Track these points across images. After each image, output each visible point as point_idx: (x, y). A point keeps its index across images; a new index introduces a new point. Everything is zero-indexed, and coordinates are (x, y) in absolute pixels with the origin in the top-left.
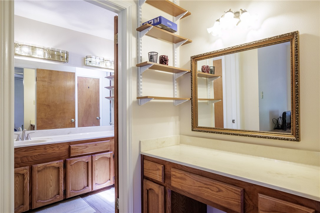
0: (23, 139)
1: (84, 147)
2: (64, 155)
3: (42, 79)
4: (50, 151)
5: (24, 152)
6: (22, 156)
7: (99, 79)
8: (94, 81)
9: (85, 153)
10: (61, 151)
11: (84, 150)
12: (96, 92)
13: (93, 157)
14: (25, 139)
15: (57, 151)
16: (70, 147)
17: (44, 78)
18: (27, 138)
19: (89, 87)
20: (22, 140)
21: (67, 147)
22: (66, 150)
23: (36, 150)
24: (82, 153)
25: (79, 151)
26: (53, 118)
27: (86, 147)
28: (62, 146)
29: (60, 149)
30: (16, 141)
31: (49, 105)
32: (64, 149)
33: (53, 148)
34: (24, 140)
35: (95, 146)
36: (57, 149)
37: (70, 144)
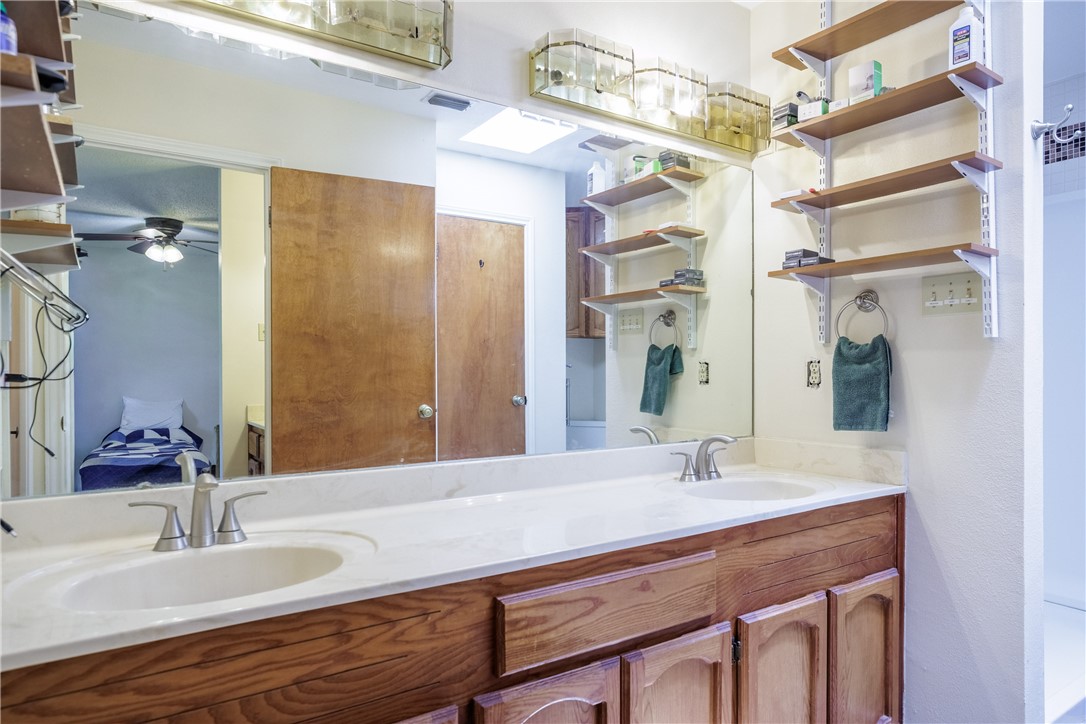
0: (195, 540)
1: (579, 608)
2: (464, 666)
3: (295, 216)
4: (374, 646)
5: (197, 671)
6: (181, 703)
7: (522, 226)
8: (501, 234)
9: (588, 642)
10: (440, 644)
11: (579, 623)
12: (509, 286)
13: (633, 667)
14: (208, 540)
15: (419, 641)
16: (497, 609)
17: (302, 209)
18: (223, 533)
19: (481, 262)
20: (191, 544)
21: (480, 607)
22: (473, 633)
23: (279, 644)
24: (570, 644)
25: (552, 635)
26: (340, 401)
27: (591, 605)
28: (448, 607)
29: (440, 626)
30: (157, 548)
31: (323, 340)
32: (463, 626)
33: (390, 621)
34: (201, 545)
35: (643, 597)
36: (420, 631)
37: (498, 585)
